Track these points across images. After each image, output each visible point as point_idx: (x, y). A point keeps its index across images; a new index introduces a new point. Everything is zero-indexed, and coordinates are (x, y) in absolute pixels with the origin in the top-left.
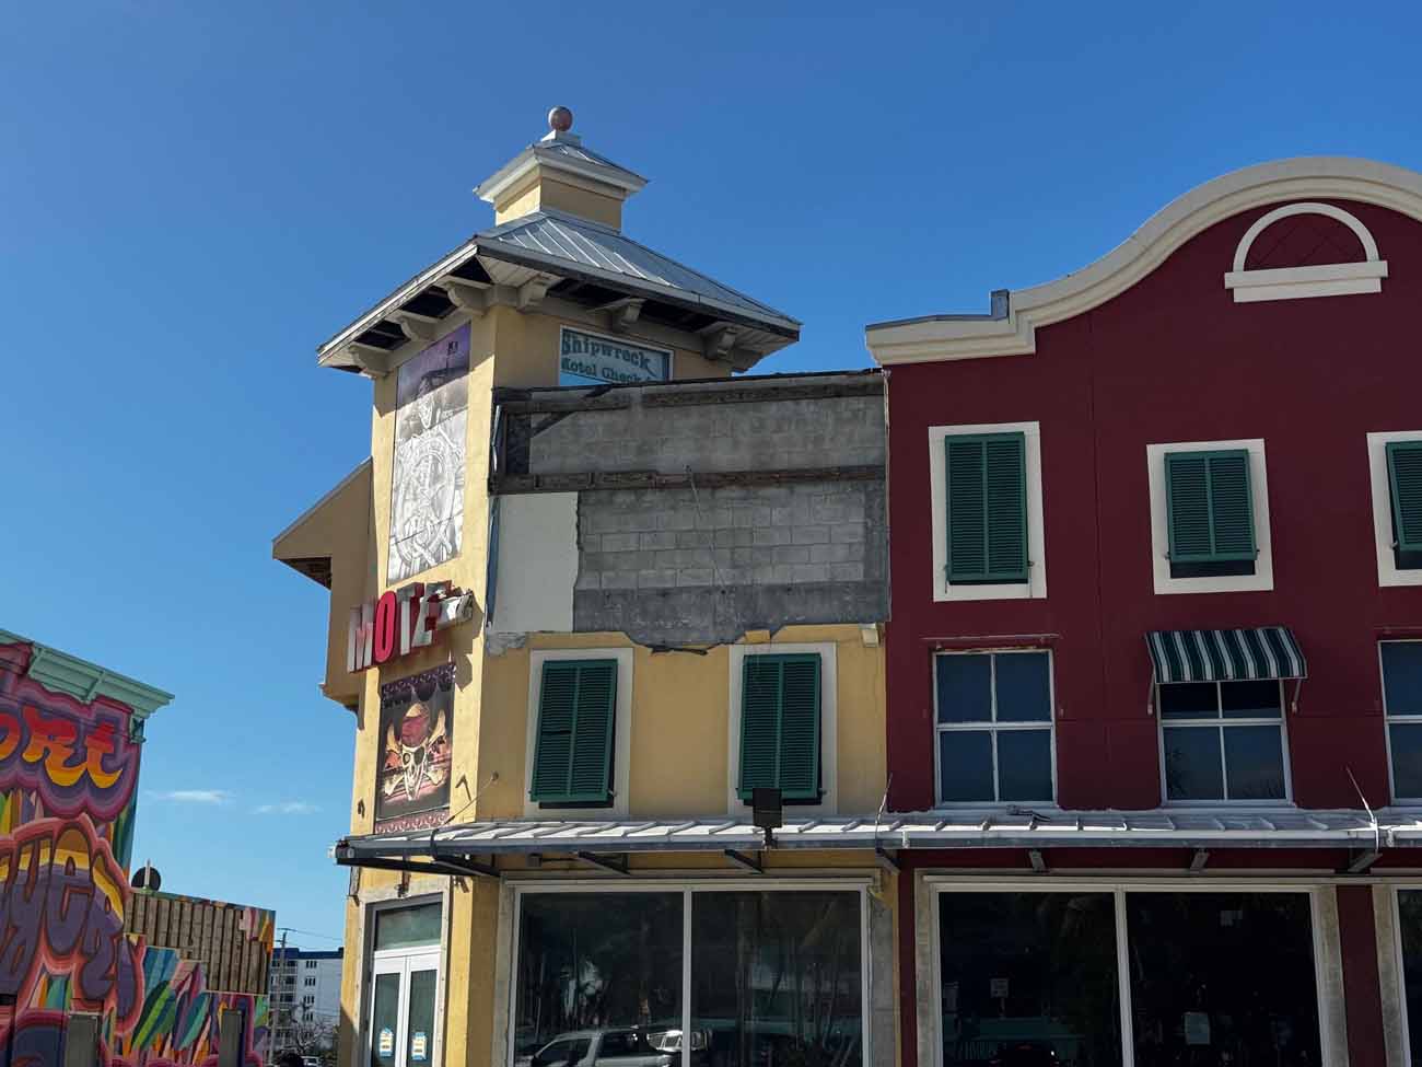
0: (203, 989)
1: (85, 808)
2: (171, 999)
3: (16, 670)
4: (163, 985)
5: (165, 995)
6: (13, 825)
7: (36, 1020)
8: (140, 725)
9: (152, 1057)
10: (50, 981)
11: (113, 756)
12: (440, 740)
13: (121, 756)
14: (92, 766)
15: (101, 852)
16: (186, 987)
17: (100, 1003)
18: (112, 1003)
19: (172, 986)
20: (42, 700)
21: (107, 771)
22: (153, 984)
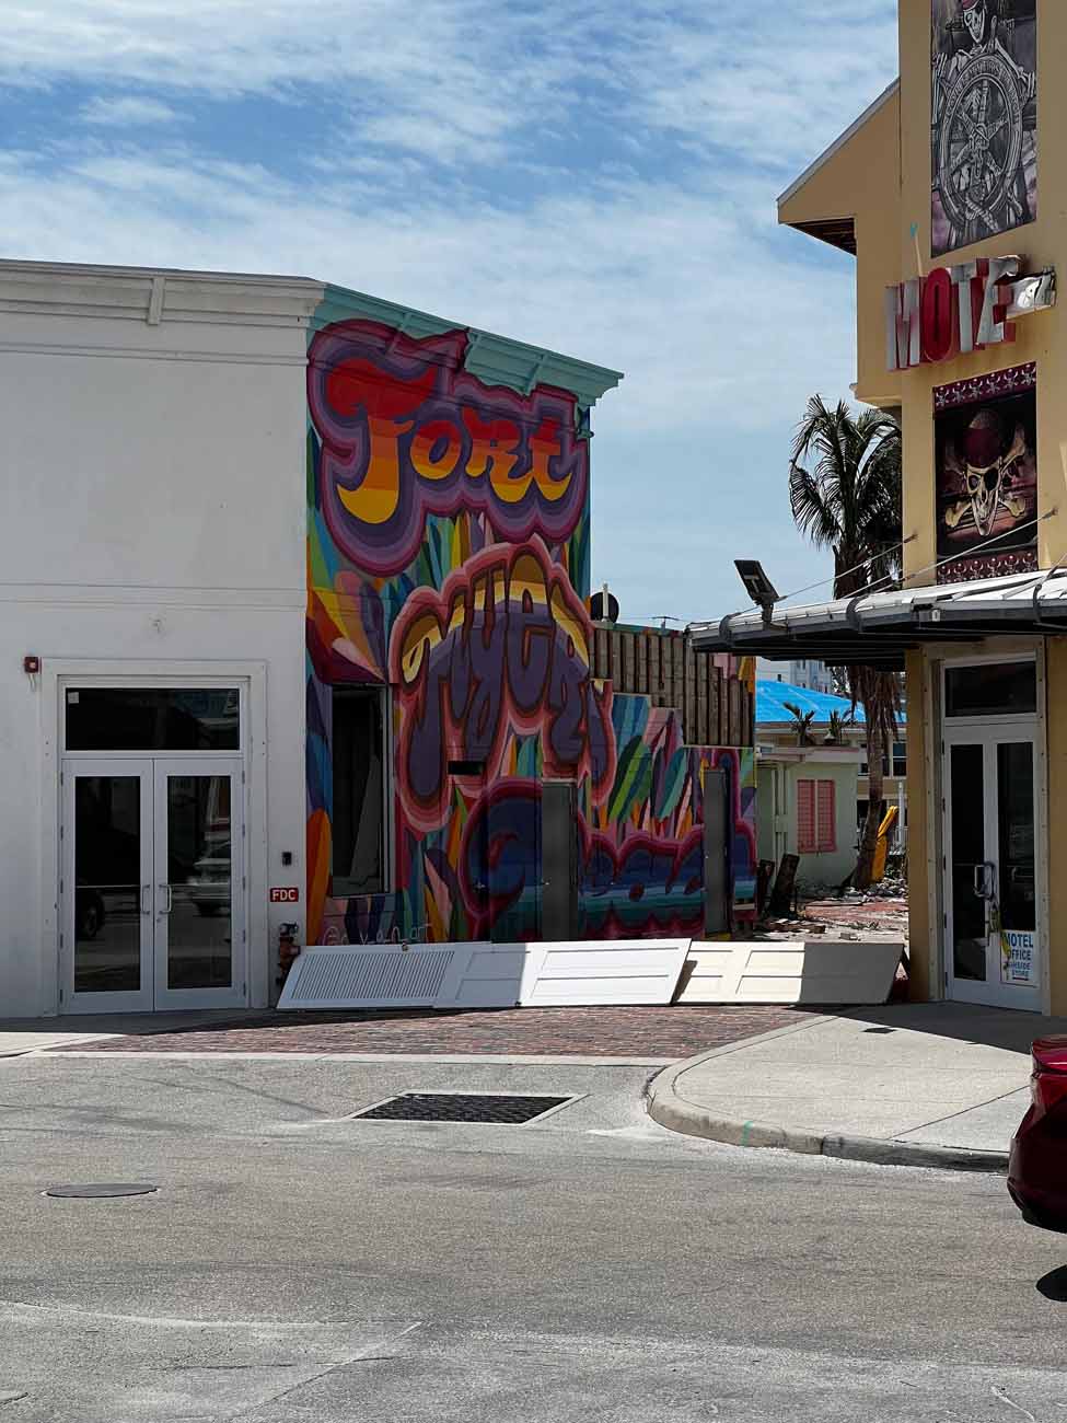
0: (680, 744)
1: (537, 528)
2: (647, 758)
3: (450, 364)
4: (636, 741)
5: (639, 754)
6: (464, 556)
7: (509, 791)
8: (586, 416)
9: (631, 829)
10: (519, 745)
11: (561, 458)
12: (1020, 461)
13: (569, 457)
14: (538, 473)
15: (558, 581)
16: (661, 743)
17: (572, 768)
18: (586, 768)
19: (646, 740)
20: (481, 398)
21: (556, 478)
22: (625, 740)
